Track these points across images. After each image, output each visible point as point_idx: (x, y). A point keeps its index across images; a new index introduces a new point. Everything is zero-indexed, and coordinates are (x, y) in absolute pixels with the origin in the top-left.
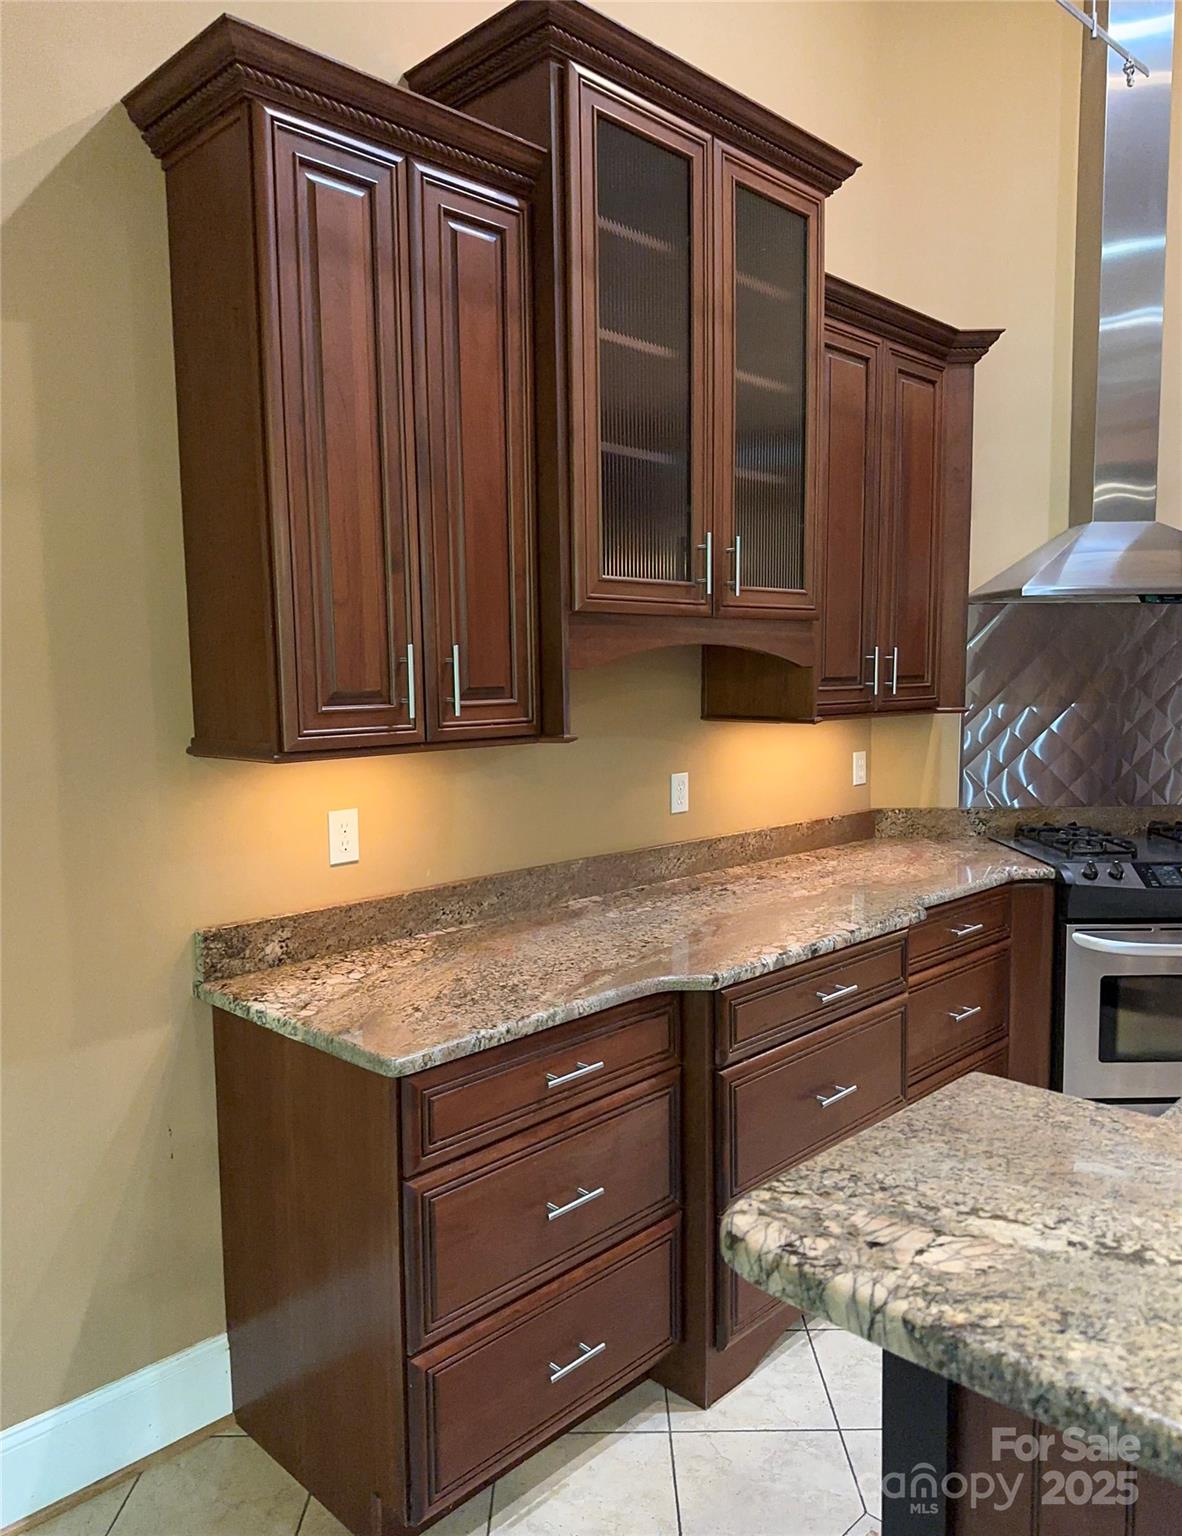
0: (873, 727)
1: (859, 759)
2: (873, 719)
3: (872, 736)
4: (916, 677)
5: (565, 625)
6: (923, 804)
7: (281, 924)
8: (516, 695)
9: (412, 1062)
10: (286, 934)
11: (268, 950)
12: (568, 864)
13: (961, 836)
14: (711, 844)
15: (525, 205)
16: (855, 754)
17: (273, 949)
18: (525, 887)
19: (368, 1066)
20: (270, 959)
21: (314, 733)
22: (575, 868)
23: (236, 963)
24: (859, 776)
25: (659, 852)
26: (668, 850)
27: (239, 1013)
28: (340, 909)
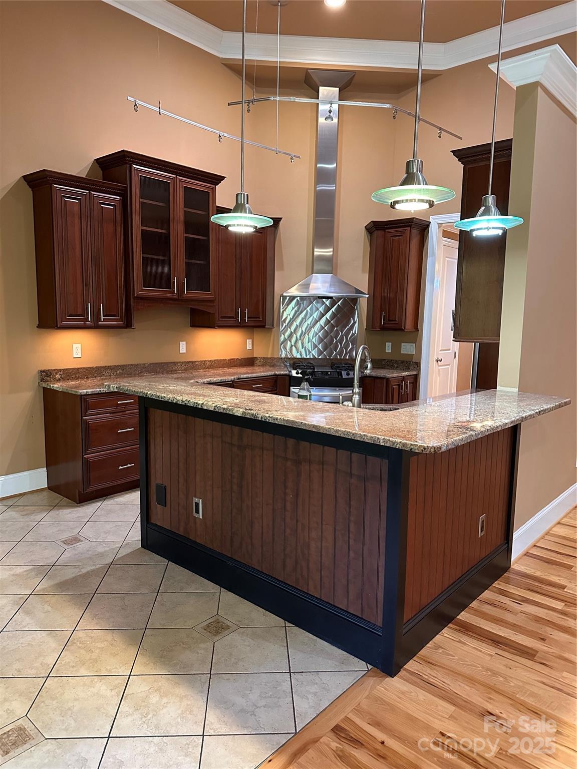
0: (255, 331)
1: (249, 342)
2: (255, 329)
3: (254, 334)
4: (257, 317)
5: (132, 300)
6: (269, 356)
7: (60, 370)
8: (120, 316)
9: (84, 392)
10: (61, 373)
11: (57, 376)
12: (144, 364)
13: (280, 366)
14: (192, 362)
15: (121, 198)
16: (248, 340)
17: (58, 376)
18: (130, 369)
19: (74, 393)
20: (57, 378)
21: (64, 323)
22: (147, 365)
23: (49, 378)
24: (249, 347)
25: (175, 363)
26: (178, 363)
27: (48, 387)
28: (76, 368)
